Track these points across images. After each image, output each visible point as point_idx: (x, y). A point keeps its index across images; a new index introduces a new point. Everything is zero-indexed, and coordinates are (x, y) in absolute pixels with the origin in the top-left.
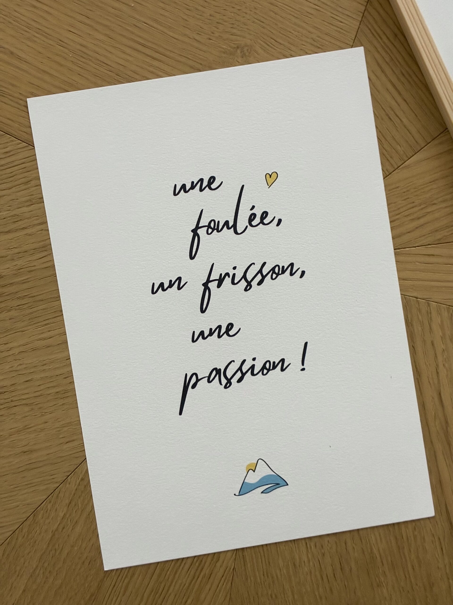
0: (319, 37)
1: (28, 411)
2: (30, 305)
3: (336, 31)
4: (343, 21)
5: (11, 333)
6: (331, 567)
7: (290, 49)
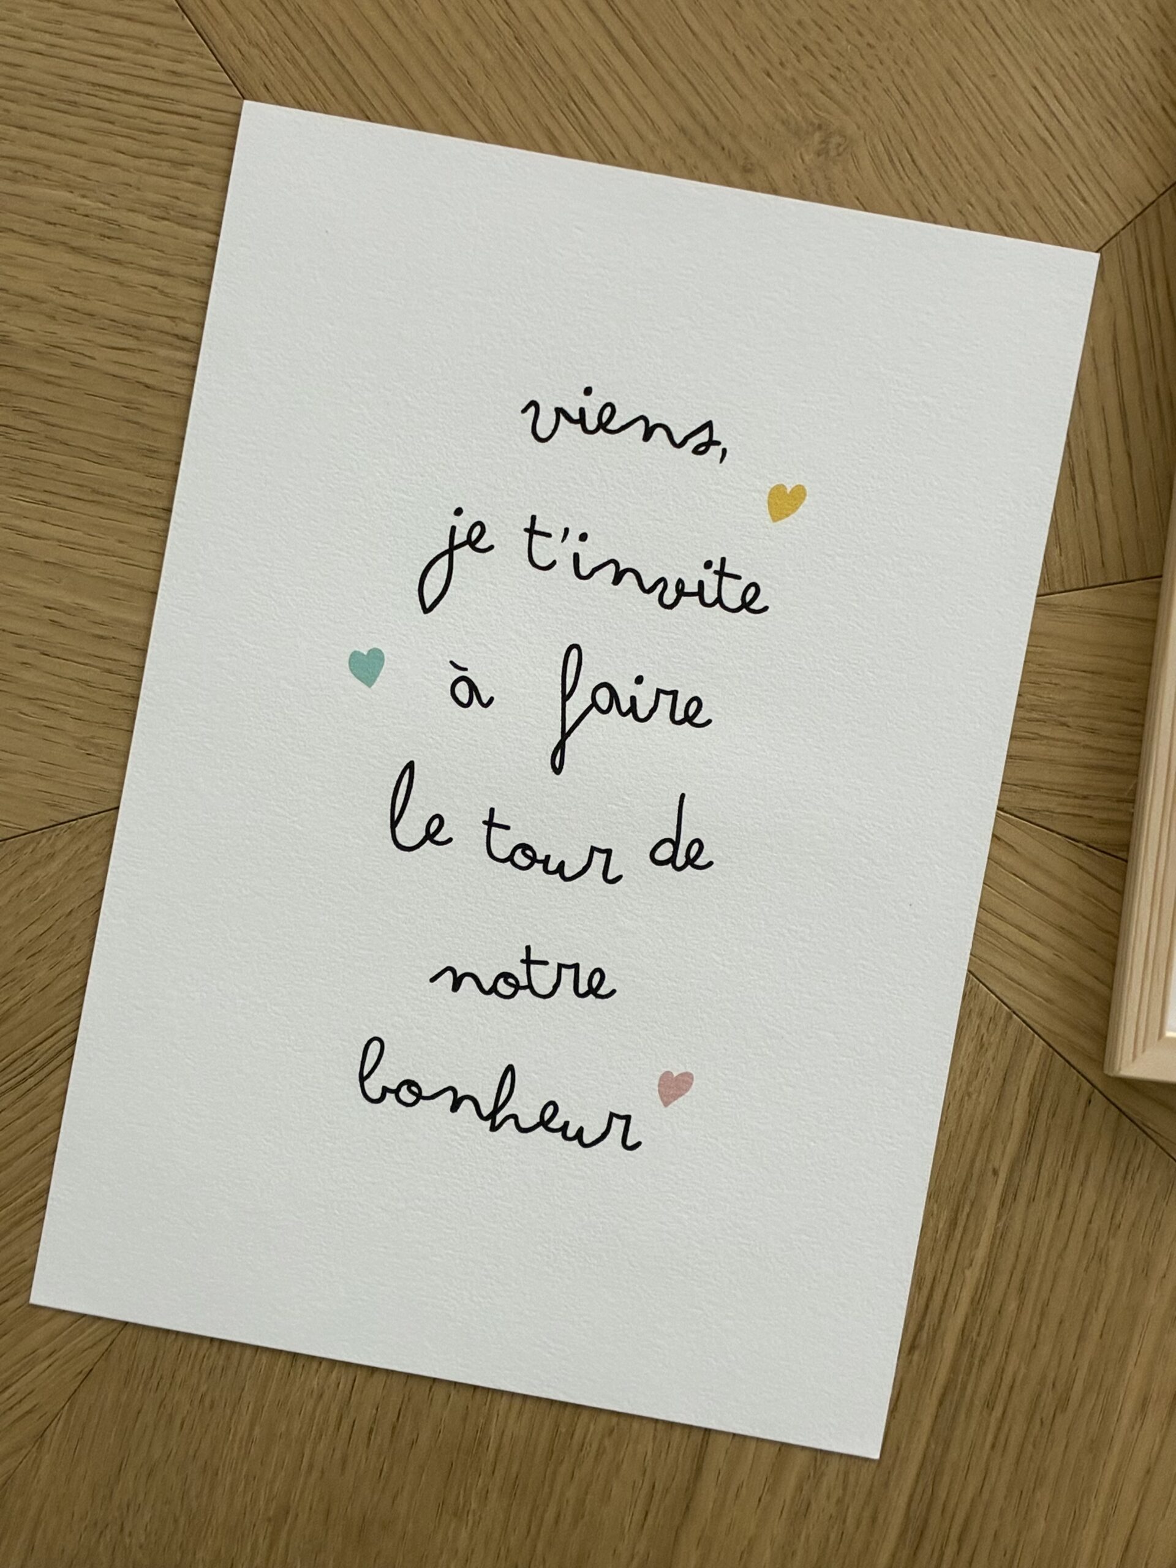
0: (1015, 205)
3: (1063, 213)
4: (1090, 199)
7: (934, 196)
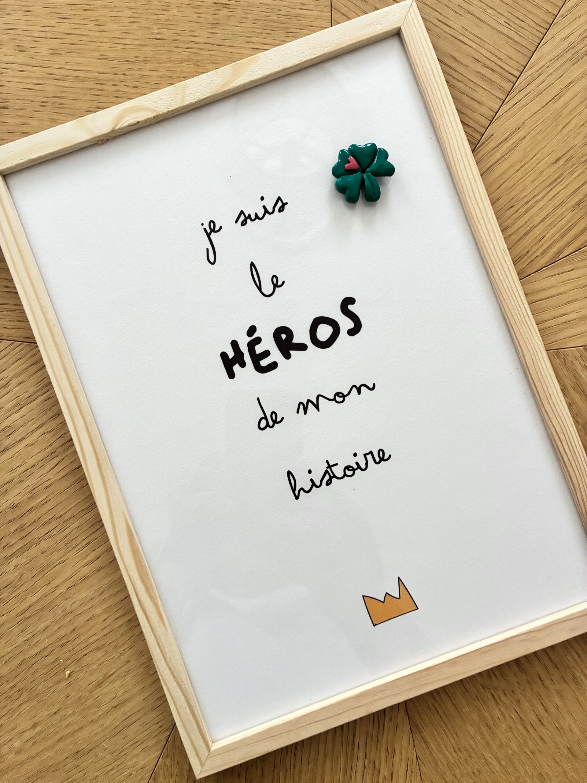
1: (102, 656)
2: (59, 527)
5: (49, 569)
6: (533, 712)
